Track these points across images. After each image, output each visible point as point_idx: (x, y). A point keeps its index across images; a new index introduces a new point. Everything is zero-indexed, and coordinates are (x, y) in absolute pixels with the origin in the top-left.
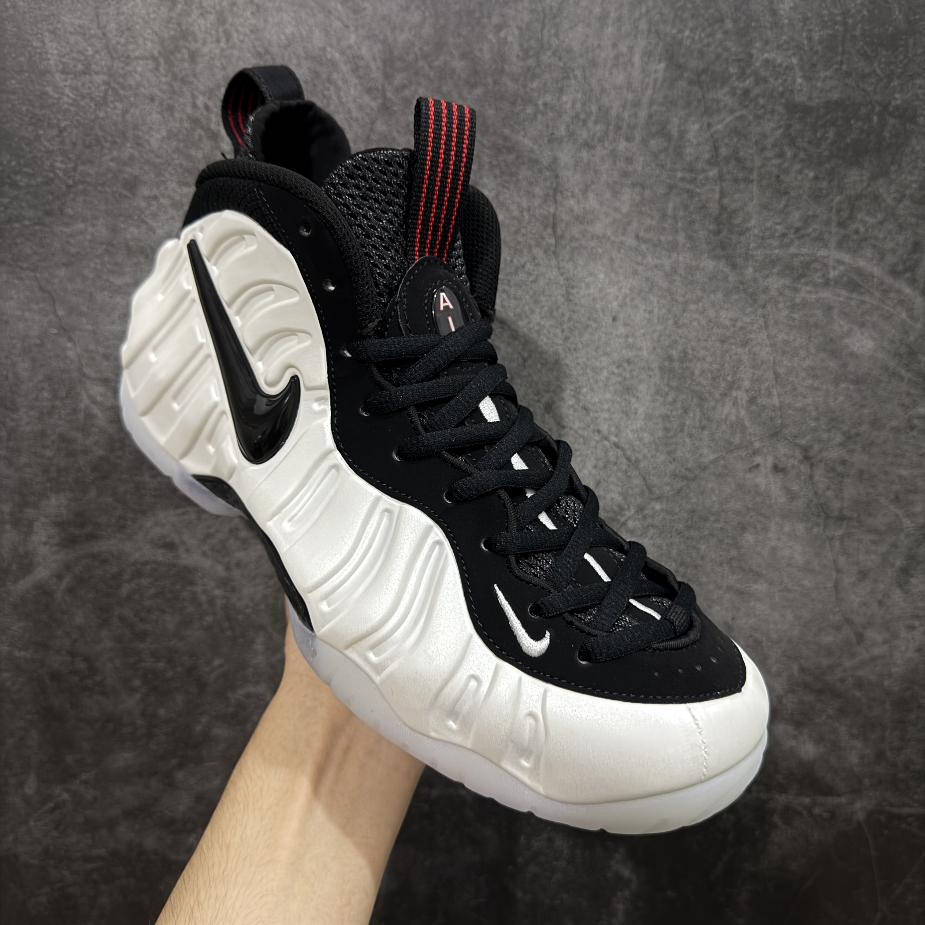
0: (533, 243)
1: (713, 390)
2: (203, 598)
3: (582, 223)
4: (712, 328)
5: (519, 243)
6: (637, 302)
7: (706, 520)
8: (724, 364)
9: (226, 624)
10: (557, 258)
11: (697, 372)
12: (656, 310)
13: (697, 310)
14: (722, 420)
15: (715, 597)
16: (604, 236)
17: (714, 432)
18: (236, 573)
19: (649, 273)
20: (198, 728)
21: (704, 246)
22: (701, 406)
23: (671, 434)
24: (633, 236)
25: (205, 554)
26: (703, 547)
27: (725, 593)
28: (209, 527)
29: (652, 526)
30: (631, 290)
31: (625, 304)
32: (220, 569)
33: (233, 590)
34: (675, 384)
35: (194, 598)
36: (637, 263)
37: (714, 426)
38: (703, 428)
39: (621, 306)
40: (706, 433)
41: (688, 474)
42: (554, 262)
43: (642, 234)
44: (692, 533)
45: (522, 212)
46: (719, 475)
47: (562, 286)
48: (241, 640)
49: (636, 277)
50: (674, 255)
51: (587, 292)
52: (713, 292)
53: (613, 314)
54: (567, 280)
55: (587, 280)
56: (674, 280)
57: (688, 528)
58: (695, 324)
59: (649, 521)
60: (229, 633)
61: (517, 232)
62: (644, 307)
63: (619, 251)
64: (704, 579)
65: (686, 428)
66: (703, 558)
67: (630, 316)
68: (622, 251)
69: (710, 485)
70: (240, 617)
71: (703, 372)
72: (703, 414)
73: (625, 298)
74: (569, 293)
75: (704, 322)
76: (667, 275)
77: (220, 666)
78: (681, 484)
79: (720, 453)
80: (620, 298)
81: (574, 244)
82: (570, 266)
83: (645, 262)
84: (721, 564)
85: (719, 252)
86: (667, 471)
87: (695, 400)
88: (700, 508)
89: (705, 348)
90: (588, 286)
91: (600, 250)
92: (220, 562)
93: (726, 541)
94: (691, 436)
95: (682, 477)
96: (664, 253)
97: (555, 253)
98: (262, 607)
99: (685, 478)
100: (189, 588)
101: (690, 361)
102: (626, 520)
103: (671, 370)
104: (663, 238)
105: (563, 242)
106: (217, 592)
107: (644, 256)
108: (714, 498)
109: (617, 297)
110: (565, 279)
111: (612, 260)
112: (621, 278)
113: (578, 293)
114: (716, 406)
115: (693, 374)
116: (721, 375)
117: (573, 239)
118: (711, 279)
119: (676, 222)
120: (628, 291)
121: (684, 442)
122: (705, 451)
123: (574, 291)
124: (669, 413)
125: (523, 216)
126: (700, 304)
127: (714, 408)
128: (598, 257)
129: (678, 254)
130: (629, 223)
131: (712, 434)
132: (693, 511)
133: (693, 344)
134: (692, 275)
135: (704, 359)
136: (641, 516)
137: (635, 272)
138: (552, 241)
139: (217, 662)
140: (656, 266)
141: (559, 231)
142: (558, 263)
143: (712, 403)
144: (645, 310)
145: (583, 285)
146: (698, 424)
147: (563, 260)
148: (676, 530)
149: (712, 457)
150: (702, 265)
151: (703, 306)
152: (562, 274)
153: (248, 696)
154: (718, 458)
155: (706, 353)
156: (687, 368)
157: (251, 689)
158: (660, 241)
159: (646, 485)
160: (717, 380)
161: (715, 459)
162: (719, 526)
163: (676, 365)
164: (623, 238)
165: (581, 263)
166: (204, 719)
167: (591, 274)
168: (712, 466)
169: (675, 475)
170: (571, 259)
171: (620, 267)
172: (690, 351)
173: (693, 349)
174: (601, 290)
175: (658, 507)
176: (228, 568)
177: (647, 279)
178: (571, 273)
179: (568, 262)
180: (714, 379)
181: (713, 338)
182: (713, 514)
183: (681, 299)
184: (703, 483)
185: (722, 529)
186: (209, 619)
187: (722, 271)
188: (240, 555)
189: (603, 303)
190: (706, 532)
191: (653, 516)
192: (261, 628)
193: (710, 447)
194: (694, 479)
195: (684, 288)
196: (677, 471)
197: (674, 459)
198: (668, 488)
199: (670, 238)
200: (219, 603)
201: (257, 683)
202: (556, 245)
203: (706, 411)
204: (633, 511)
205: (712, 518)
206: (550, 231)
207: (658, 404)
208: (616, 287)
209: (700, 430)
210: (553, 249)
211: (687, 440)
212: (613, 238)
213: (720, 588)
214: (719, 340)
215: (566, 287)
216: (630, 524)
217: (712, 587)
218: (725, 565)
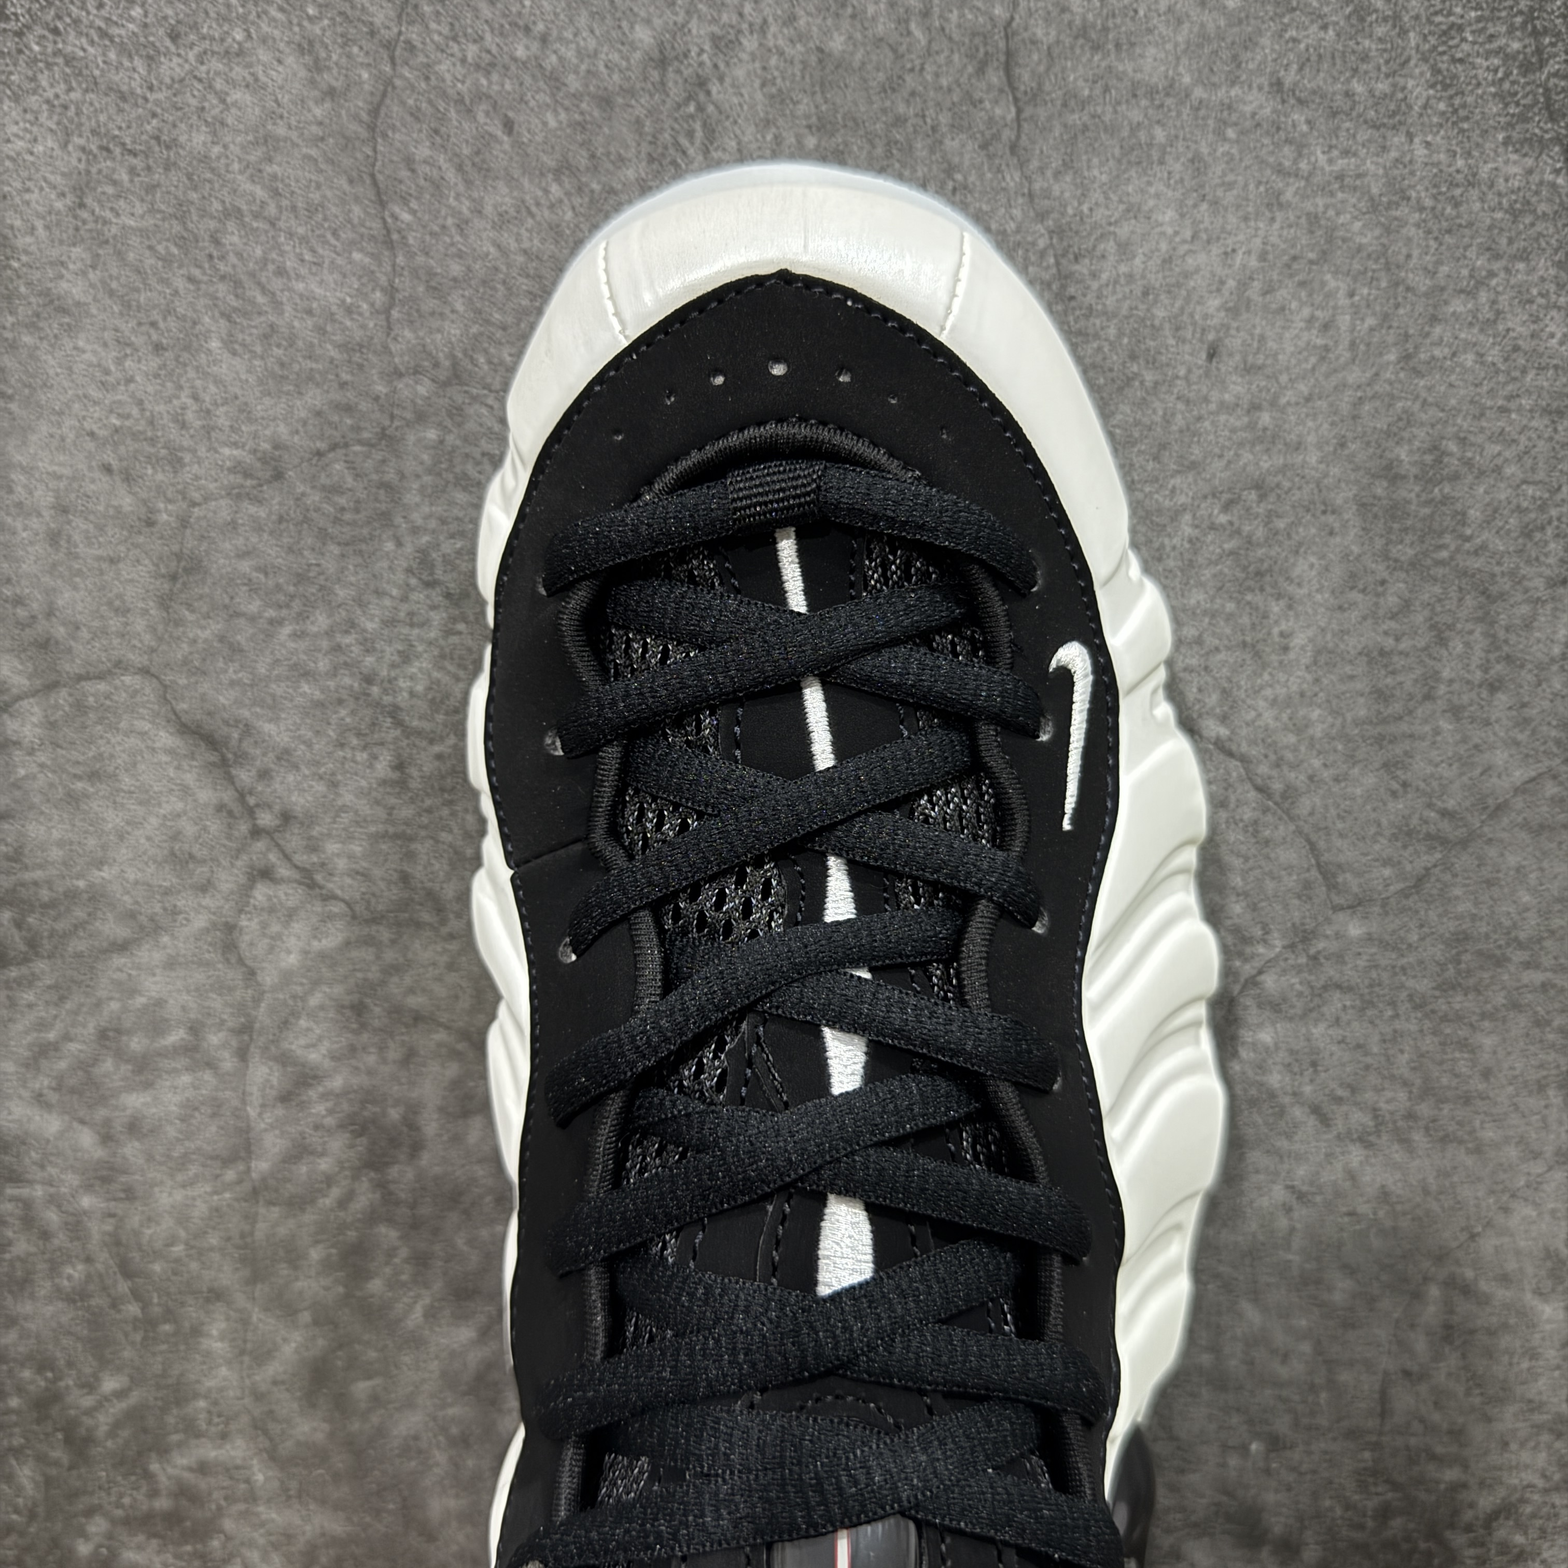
0: (944, 119)
1: (1525, 570)
2: (52, 1217)
3: (1096, 48)
4: (1524, 371)
5: (900, 121)
6: (1282, 294)
7: (1500, 962)
8: (1560, 487)
9: (123, 1287)
10: (1022, 165)
11: (1474, 514)
12: (1344, 321)
13: (1474, 313)
14: (1553, 660)
15: (1522, 1183)
16: (1170, 87)
17: (1526, 699)
18: (131, 1150)
19: (1320, 202)
20: (84, 1549)
21: (1494, 108)
22: (1486, 618)
23: (1397, 707)
24: (1264, 81)
25: (39, 1099)
26: (1488, 1042)
27: (1550, 1169)
28: (42, 1025)
29: (1338, 986)
30: (1263, 257)
31: (1249, 301)
32: (87, 1138)
33: (130, 1194)
34: (1405, 551)
35: (29, 1220)
36: (1280, 170)
37: (1527, 677)
38: (1494, 687)
39: (1233, 311)
40: (1502, 699)
41: (1445, 826)
42: (1012, 178)
43: (1290, 78)
44: (1459, 1001)
45: (903, 21)
46: (1542, 827)
47: (1042, 254)
48: (167, 1328)
49: (1279, 216)
50: (1398, 139)
51: (1123, 269)
52: (1524, 256)
53: (1211, 337)
54: (1058, 232)
55: (1123, 231)
56: (1403, 222)
57: (1446, 987)
58: (1469, 359)
59: (1330, 971)
60: (133, 1309)
61: (891, 87)
62: (1306, 312)
63: (1220, 134)
64: (1489, 1134)
65: (1442, 689)
66: (1487, 1074)
67: (1262, 339)
68: (1231, 133)
69: (1512, 860)
70: (157, 1267)
71: (1493, 511)
72: (1494, 644)
73: (1243, 285)
74: (1065, 277)
75: (1494, 355)
76: (1374, 206)
77: (120, 1394)
78: (1427, 860)
79: (1547, 763)
80: (1231, 283)
81: (1074, 118)
82: (1064, 188)
83: (1304, 165)
84: (1541, 1087)
85: (1539, 126)
86: (1384, 822)
87: (1470, 601)
88: (1484, 929)
89: (1500, 436)
90: (1125, 249)
91: (1160, 134)
92: (82, 1122)
93: (1556, 1023)
94: (1455, 712)
95: (1429, 836)
96: (1364, 135)
97: (1013, 148)
98: (213, 1240)
99: (1436, 840)
100: (10, 1191)
101: (1455, 477)
102: (1260, 972)
103: (1395, 511)
104: (1358, 87)
105: (1042, 113)
106: (86, 1201)
107: (1301, 148)
108: (1526, 898)
109: (1222, 282)
110: (1051, 232)
111: (1197, 164)
112: (1233, 219)
113: (1094, 275)
114: (1534, 618)
115: (1462, 518)
116: (1550, 523)
117: (1071, 101)
118: (1515, 215)
119: (1403, 33)
120: (1253, 263)
121: (1437, 732)
122: (1500, 757)
123: (1082, 268)
124: (1390, 642)
125: (909, 33)
126: (1484, 296)
127: (1528, 625)
128: (1155, 155)
129: (1410, 137)
130: (1250, 43)
131: (1524, 705)
132: (1461, 938)
133: (1462, 422)
134: (1457, 205)
135: (1498, 470)
136: (1303, 960)
137: (1275, 201)
138: (1005, 111)
139: (110, 1384)
140: (1340, 177)
141: (1025, 77)
142: (1029, 179)
143: (1525, 609)
144: (1311, 320)
145: (1110, 246)
146: (1478, 675)
147: (1042, 170)
148: (1411, 997)
149: (1519, 775)
150: (1485, 171)
151: (1494, 302)
152: (1042, 216)
153: (203, 1468)
154: (1540, 775)
155: (1507, 454)
156: (1446, 500)
157: (210, 1452)
158: (1348, 94)
159: (1318, 865)
160: (1538, 536)
161: (1532, 780)
162: (1537, 977)
163: (1410, 492)
164: (1235, 91)
165: (1100, 174)
166: (98, 1526)
167: (1133, 211)
168: (1519, 803)
169: (1409, 834)
170: (1068, 165)
171: (1230, 186)
172: (1453, 447)
173: (1463, 441)
174: (1167, 261)
175: (1355, 930)
176: (106, 1138)
177: (1313, 219)
178: (1070, 211)
179: (1057, 174)
180: (1527, 533)
181: (1526, 402)
182: (1521, 946)
183: (1423, 283)
184: (1492, 852)
185: (1545, 987)
186: (75, 1272)
187: (1553, 185)
188: (135, 1101)
189: (1178, 304)
190: (1500, 999)
191: (1339, 958)
192: (216, 1295)
193: (1517, 744)
194: (1464, 843)
195: (1432, 243)
196: (1415, 821)
197: (1405, 785)
198: (1387, 872)
199: (1382, 87)
200: (97, 1229)
201: (224, 1436)
202: (1018, 118)
203: (1502, 634)
204: (1278, 943)
205: (1519, 956)
206: (995, 77)
207: (1354, 615)
208: (1216, 250)
209: (1485, 694)
210: (1008, 134)
211: (1446, 725)
212: (1199, 93)
213: (1536, 1155)
214: (1546, 411)
215: (1055, 256)
216: (1270, 981)
217: (1512, 1153)
218: (1551, 1093)
